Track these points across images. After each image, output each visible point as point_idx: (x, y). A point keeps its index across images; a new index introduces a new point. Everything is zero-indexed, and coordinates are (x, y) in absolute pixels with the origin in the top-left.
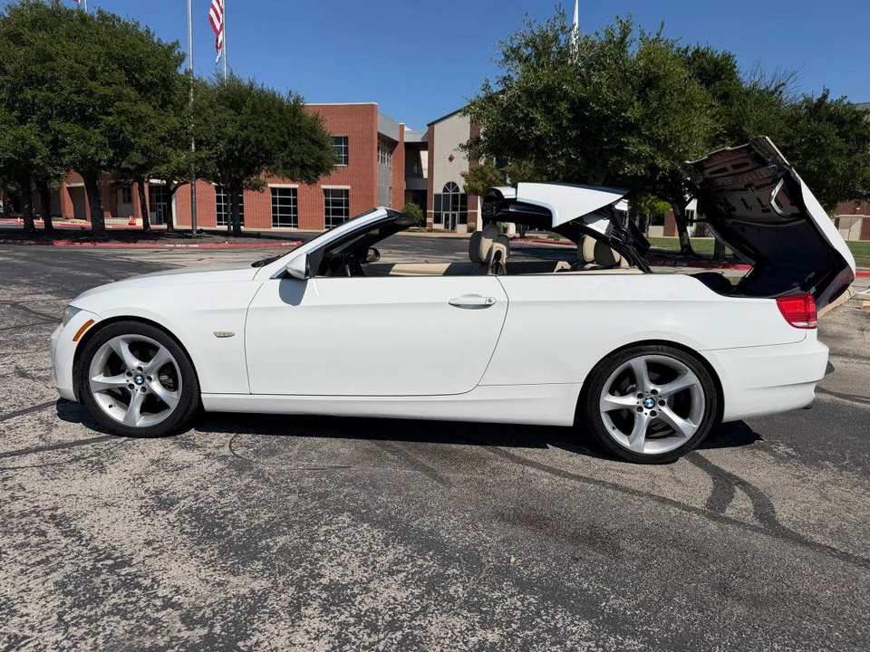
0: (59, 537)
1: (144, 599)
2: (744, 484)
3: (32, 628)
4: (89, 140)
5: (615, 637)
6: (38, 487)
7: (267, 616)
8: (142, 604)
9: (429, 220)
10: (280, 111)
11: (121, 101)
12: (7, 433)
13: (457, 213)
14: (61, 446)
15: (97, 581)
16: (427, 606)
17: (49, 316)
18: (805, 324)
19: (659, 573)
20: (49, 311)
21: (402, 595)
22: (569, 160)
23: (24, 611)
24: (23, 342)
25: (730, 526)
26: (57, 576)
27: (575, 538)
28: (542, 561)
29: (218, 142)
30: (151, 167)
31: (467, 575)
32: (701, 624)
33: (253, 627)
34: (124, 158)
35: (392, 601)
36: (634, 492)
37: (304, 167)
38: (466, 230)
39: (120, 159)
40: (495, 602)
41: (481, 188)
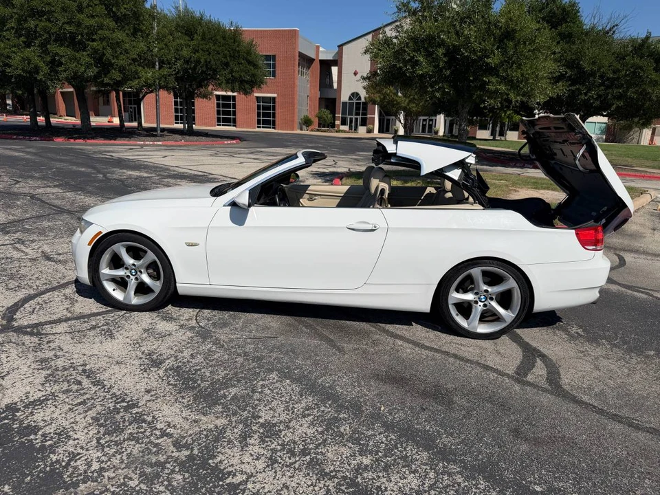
0: (90, 386)
1: (149, 430)
2: (543, 357)
3: (82, 448)
4: (79, 60)
5: (443, 463)
6: (71, 348)
7: (226, 444)
8: (148, 434)
9: (337, 122)
10: (224, 38)
11: (102, 29)
12: (44, 306)
13: (359, 117)
14: (82, 317)
15: (118, 417)
16: (326, 440)
17: (59, 208)
18: (594, 247)
19: (477, 420)
20: (58, 202)
21: (310, 431)
22: (444, 93)
23: (75, 436)
24: (44, 229)
25: (528, 388)
26: (92, 413)
27: (424, 394)
28: (402, 410)
29: (176, 62)
30: (126, 82)
31: (352, 419)
32: (498, 456)
33: (218, 450)
34: (106, 75)
35: (304, 435)
36: (468, 361)
37: (242, 82)
38: (365, 131)
39: (103, 76)
40: (370, 438)
41: (378, 99)
